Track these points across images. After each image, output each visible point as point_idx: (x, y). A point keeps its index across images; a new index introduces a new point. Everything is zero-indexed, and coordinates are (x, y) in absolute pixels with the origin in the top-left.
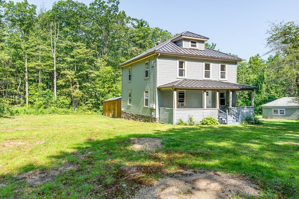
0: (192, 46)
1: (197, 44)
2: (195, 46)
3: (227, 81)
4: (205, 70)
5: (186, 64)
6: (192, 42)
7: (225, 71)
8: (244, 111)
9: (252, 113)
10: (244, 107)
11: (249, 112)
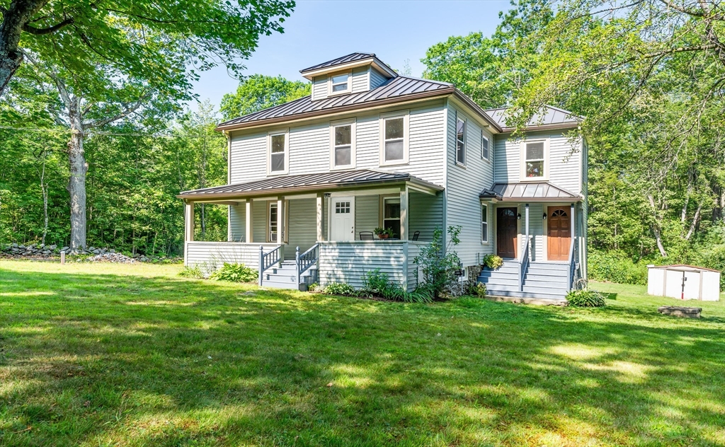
0: (335, 88)
1: (350, 80)
4: (336, 145)
7: (402, 137)
8: (364, 255)
9: (396, 263)
10: (363, 243)
11: (385, 259)
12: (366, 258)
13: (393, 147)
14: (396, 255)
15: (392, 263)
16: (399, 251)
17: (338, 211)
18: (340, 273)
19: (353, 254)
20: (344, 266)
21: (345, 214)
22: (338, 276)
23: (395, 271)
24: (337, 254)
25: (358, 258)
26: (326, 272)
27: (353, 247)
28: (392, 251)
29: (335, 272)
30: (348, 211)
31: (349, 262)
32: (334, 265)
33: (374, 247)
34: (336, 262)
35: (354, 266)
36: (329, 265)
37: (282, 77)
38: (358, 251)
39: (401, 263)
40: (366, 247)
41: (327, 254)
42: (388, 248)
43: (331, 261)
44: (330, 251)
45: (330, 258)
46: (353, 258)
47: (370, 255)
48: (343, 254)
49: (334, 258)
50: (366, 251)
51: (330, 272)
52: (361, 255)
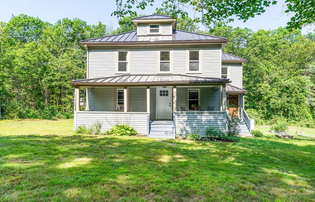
0: (151, 31)
1: (160, 28)
2: (157, 31)
3: (201, 74)
4: (161, 60)
5: (130, 55)
6: (151, 26)
7: (199, 60)
8: (203, 118)
9: (221, 123)
10: (202, 113)
11: (214, 121)
12: (204, 120)
13: (194, 65)
14: (220, 119)
15: (218, 122)
16: (222, 117)
17: (161, 95)
18: (188, 128)
19: (196, 119)
20: (191, 124)
21: (165, 97)
22: (187, 130)
23: (220, 126)
24: (186, 118)
25: (199, 120)
26: (180, 128)
27: (195, 114)
28: (218, 117)
29: (186, 128)
30: (167, 95)
31: (194, 122)
32: (185, 124)
33: (208, 115)
34: (186, 122)
35: (197, 124)
36: (181, 124)
37: (39, 18)
38: (199, 117)
39: (224, 123)
40: (204, 115)
41: (180, 118)
42: (216, 115)
43: (183, 122)
44: (182, 117)
45: (182, 120)
46: (196, 120)
47: (206, 119)
48: (190, 119)
49: (185, 120)
50: (203, 117)
51: (182, 128)
52: (200, 119)
